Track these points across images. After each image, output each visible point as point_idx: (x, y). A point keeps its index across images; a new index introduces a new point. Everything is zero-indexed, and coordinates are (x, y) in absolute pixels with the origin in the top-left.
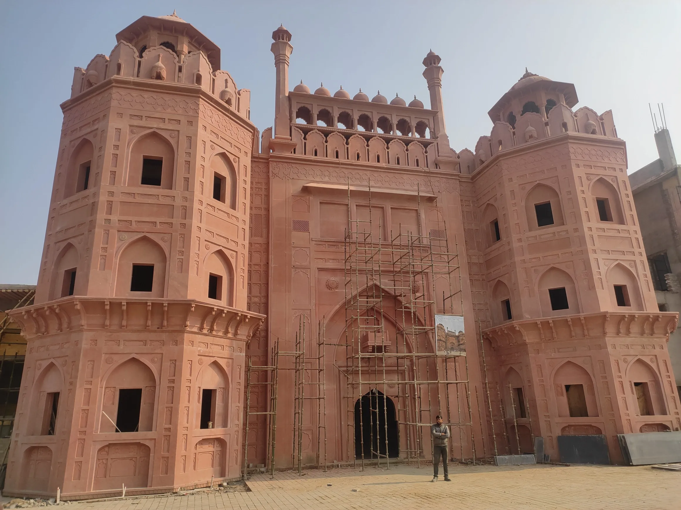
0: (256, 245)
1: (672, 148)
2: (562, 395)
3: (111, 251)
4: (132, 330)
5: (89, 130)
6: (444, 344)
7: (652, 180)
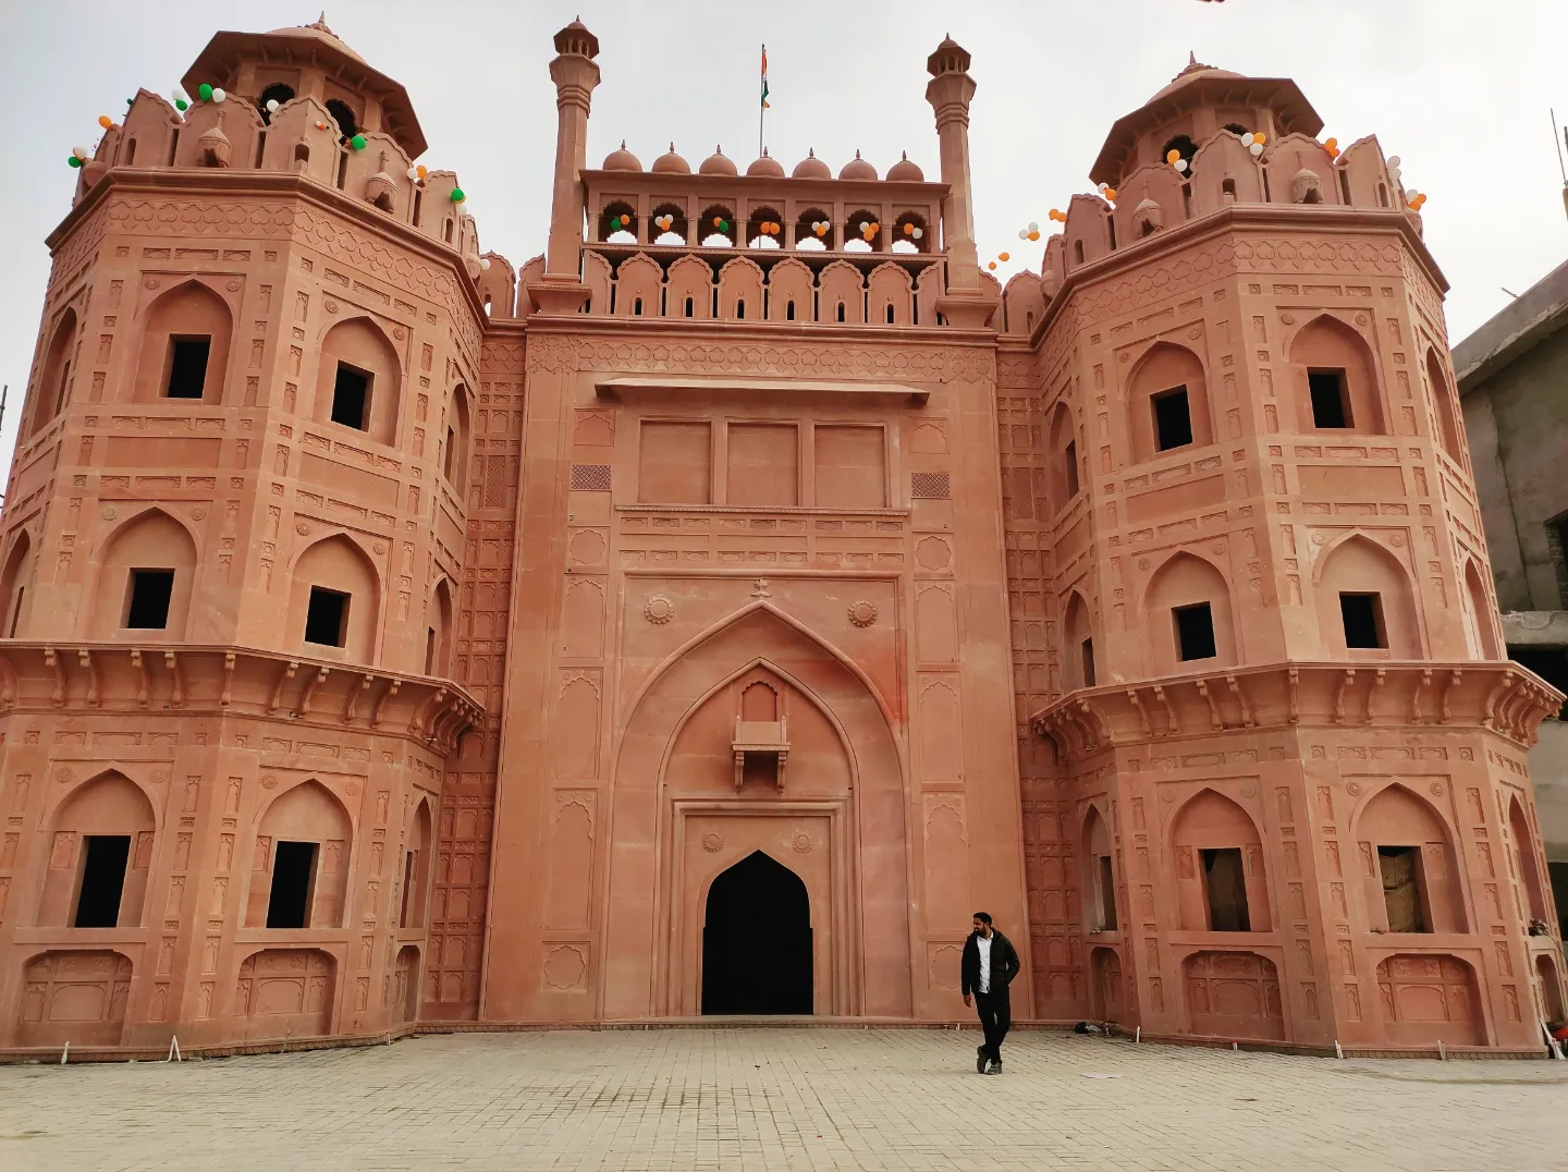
0: (490, 526)
2: (1192, 875)
3: (84, 542)
5: (76, 289)
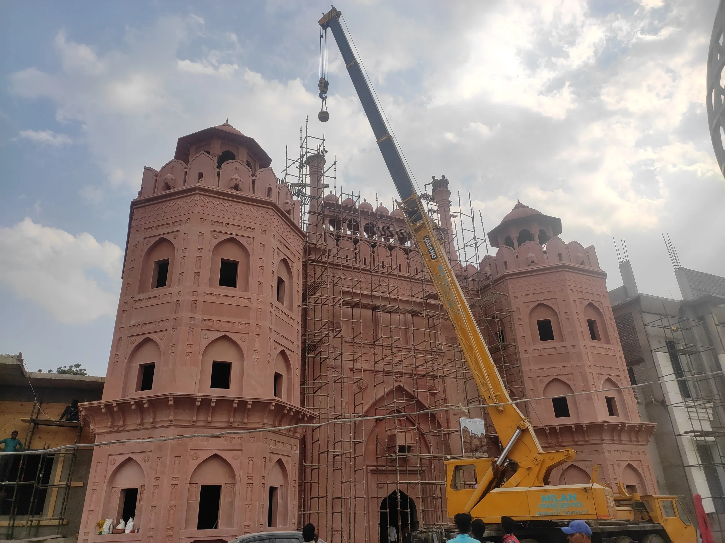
1: (634, 278)
3: (196, 348)
4: (215, 427)
5: (168, 230)
6: (469, 446)
7: (619, 303)
